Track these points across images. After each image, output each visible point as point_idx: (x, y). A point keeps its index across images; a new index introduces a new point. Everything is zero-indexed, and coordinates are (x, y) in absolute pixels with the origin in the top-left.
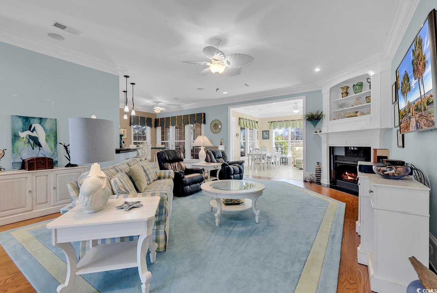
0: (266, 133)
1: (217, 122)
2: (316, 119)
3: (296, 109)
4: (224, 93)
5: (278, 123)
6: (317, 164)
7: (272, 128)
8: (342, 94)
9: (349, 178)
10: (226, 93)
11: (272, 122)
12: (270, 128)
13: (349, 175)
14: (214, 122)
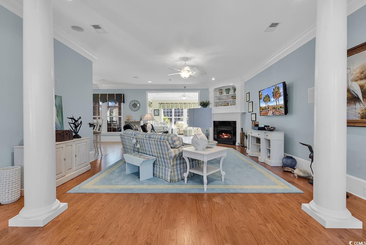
0: (157, 112)
1: (136, 102)
2: (206, 105)
3: (184, 97)
4: (149, 82)
5: (166, 105)
6: (206, 131)
7: (162, 108)
8: (220, 93)
9: (225, 137)
10: (151, 82)
11: (161, 103)
12: (160, 108)
13: (225, 135)
14: (133, 102)
